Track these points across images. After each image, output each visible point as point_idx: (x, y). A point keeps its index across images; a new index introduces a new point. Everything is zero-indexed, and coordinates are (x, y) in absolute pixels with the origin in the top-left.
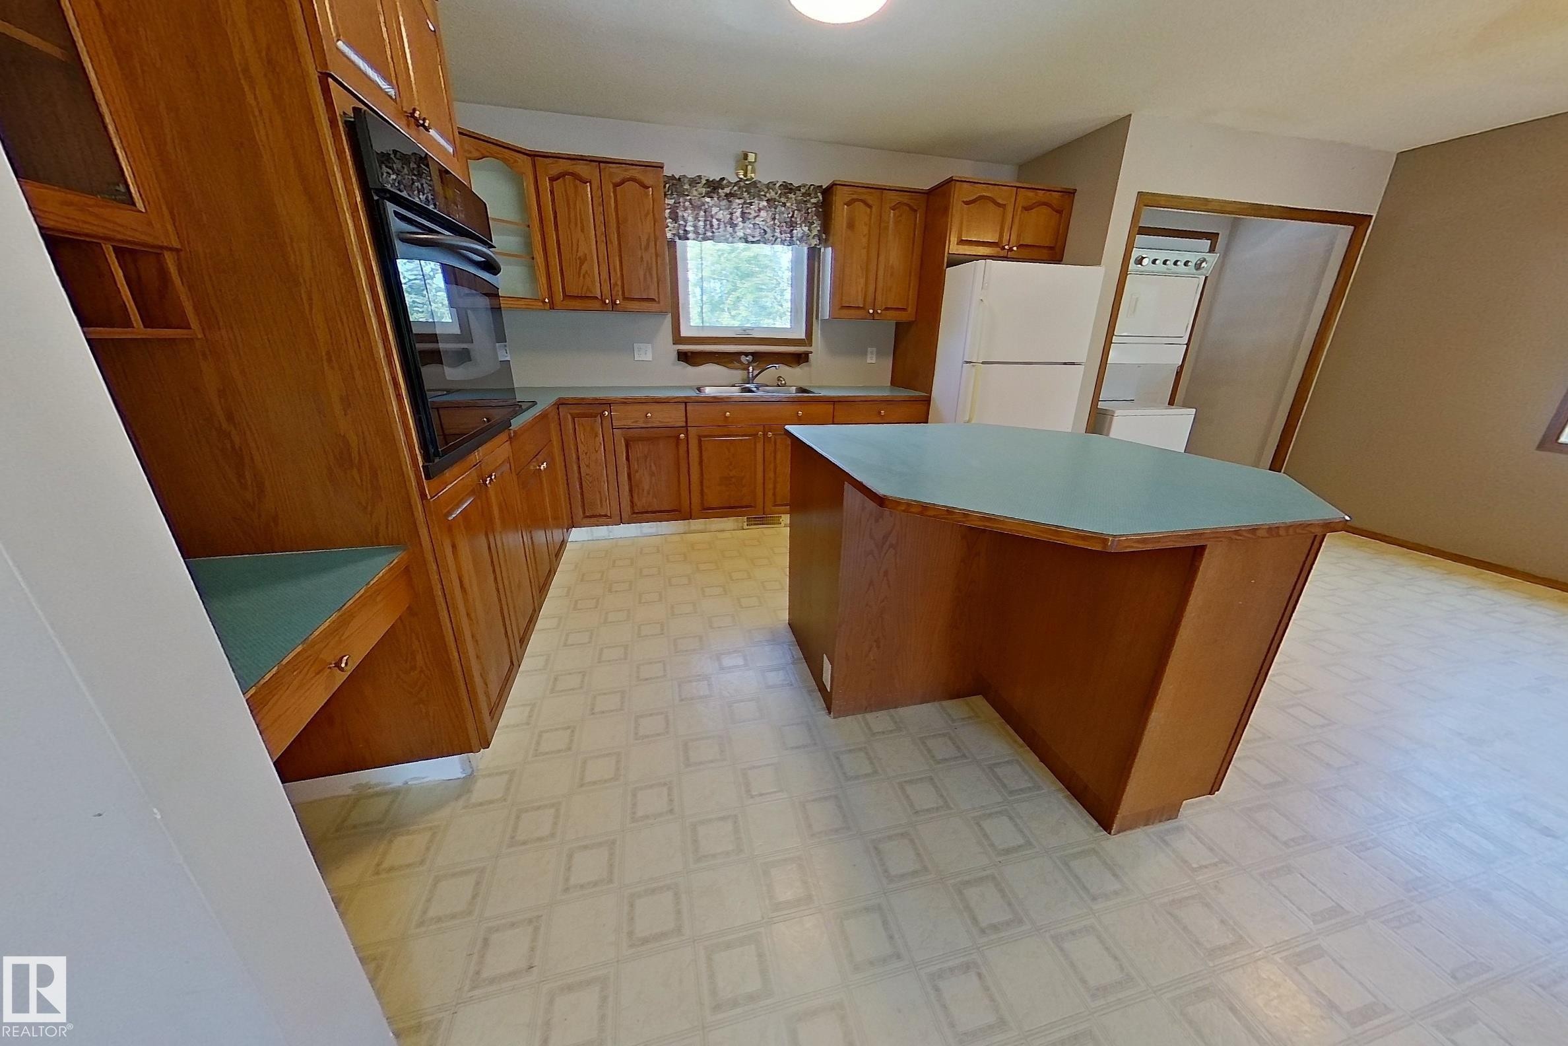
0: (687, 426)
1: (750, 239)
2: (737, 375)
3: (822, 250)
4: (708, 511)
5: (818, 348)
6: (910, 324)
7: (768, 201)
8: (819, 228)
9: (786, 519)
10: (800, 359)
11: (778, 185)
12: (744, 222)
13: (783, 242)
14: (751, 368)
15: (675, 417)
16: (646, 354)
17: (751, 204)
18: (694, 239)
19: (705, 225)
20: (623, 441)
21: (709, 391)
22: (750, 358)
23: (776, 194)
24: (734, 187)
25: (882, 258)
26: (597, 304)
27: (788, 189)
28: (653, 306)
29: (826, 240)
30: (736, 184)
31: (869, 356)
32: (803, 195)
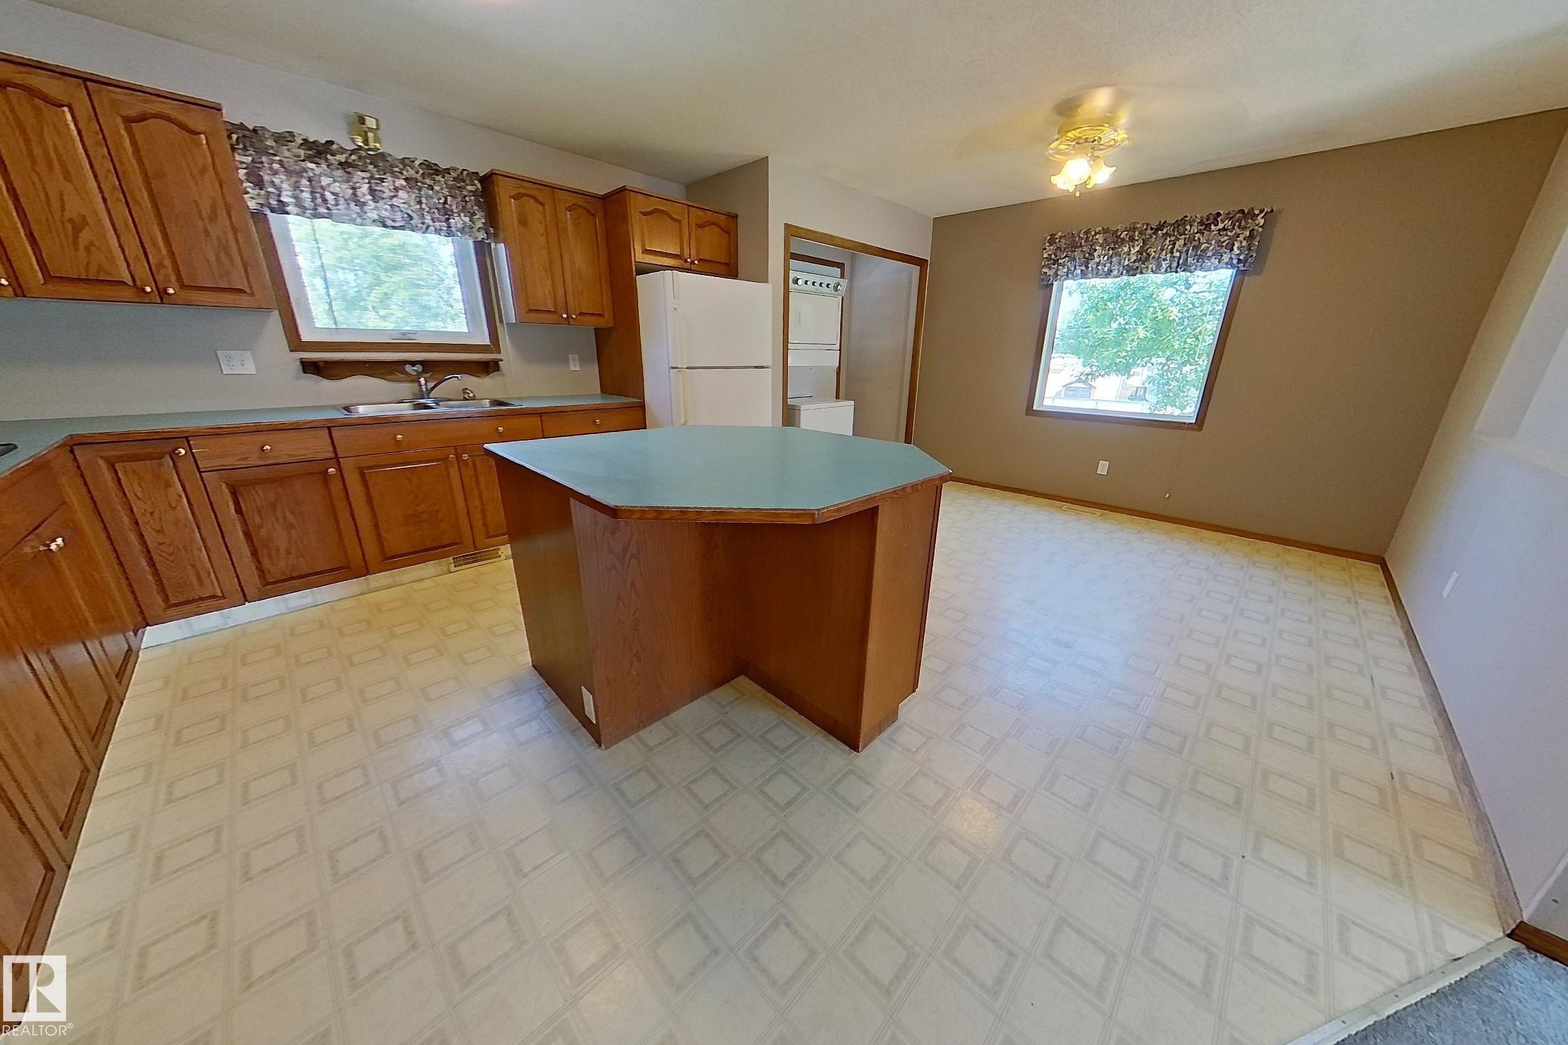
0: (337, 457)
1: (389, 223)
2: (406, 388)
3: (493, 245)
4: (391, 560)
5: (508, 354)
6: (609, 330)
7: (406, 179)
8: (484, 221)
9: (506, 550)
10: (489, 368)
11: (417, 163)
12: (375, 200)
13: (438, 231)
14: (422, 380)
15: (319, 447)
16: (243, 365)
17: (382, 180)
18: (298, 214)
19: (314, 199)
20: (224, 487)
21: (363, 410)
22: (419, 368)
23: (417, 173)
24: (351, 155)
25: (566, 260)
26: (127, 293)
27: (432, 170)
28: (244, 300)
29: (496, 235)
30: (353, 152)
31: (571, 363)
32: (455, 179)
